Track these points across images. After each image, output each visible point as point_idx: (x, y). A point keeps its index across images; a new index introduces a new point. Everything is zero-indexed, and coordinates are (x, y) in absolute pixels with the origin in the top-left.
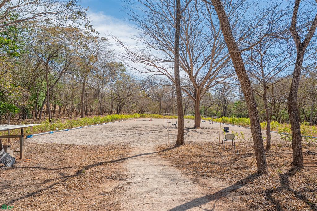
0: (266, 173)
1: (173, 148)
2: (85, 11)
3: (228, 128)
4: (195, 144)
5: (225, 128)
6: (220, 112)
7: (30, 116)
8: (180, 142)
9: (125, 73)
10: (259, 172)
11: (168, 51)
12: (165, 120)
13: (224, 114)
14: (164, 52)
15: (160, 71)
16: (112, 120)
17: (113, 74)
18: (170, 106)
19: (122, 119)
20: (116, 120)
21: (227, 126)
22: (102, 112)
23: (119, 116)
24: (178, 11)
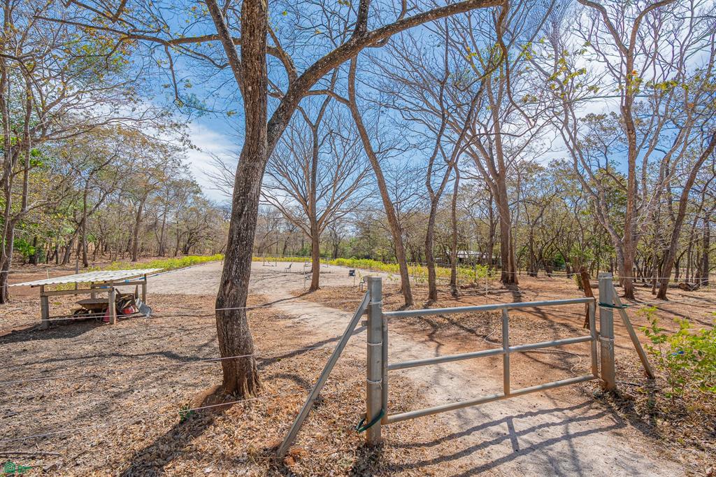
0: (412, 305)
1: (310, 292)
2: (188, 124)
3: (354, 271)
4: (329, 288)
5: (350, 271)
6: (330, 252)
7: (45, 260)
8: (315, 287)
9: (198, 195)
10: (406, 305)
11: (277, 176)
12: (266, 263)
13: (335, 256)
14: (271, 177)
15: (268, 201)
16: (190, 265)
17: (180, 196)
18: (264, 244)
19: (202, 263)
20: (195, 263)
21: (352, 269)
22: (161, 253)
23: (187, 259)
24: (315, 146)
